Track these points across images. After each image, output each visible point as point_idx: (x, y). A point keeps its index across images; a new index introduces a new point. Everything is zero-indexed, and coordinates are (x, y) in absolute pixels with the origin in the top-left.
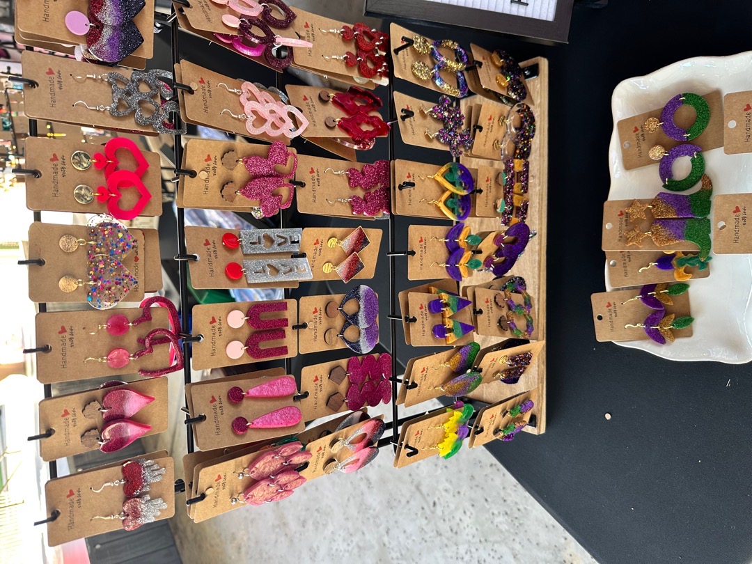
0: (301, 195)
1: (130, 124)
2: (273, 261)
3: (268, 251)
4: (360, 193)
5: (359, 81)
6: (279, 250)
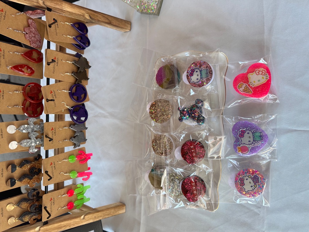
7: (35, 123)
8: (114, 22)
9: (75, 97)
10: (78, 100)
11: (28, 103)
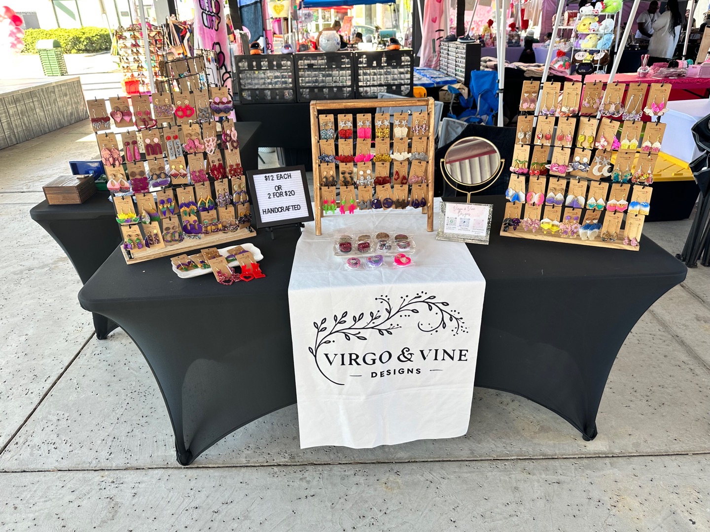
0: (192, 155)
1: (198, 112)
2: (173, 148)
3: (175, 147)
4: (197, 174)
5: (227, 170)
6: (176, 151)
7: (371, 182)
8: (430, 220)
9: (385, 202)
10: (384, 203)
11: (380, 179)
